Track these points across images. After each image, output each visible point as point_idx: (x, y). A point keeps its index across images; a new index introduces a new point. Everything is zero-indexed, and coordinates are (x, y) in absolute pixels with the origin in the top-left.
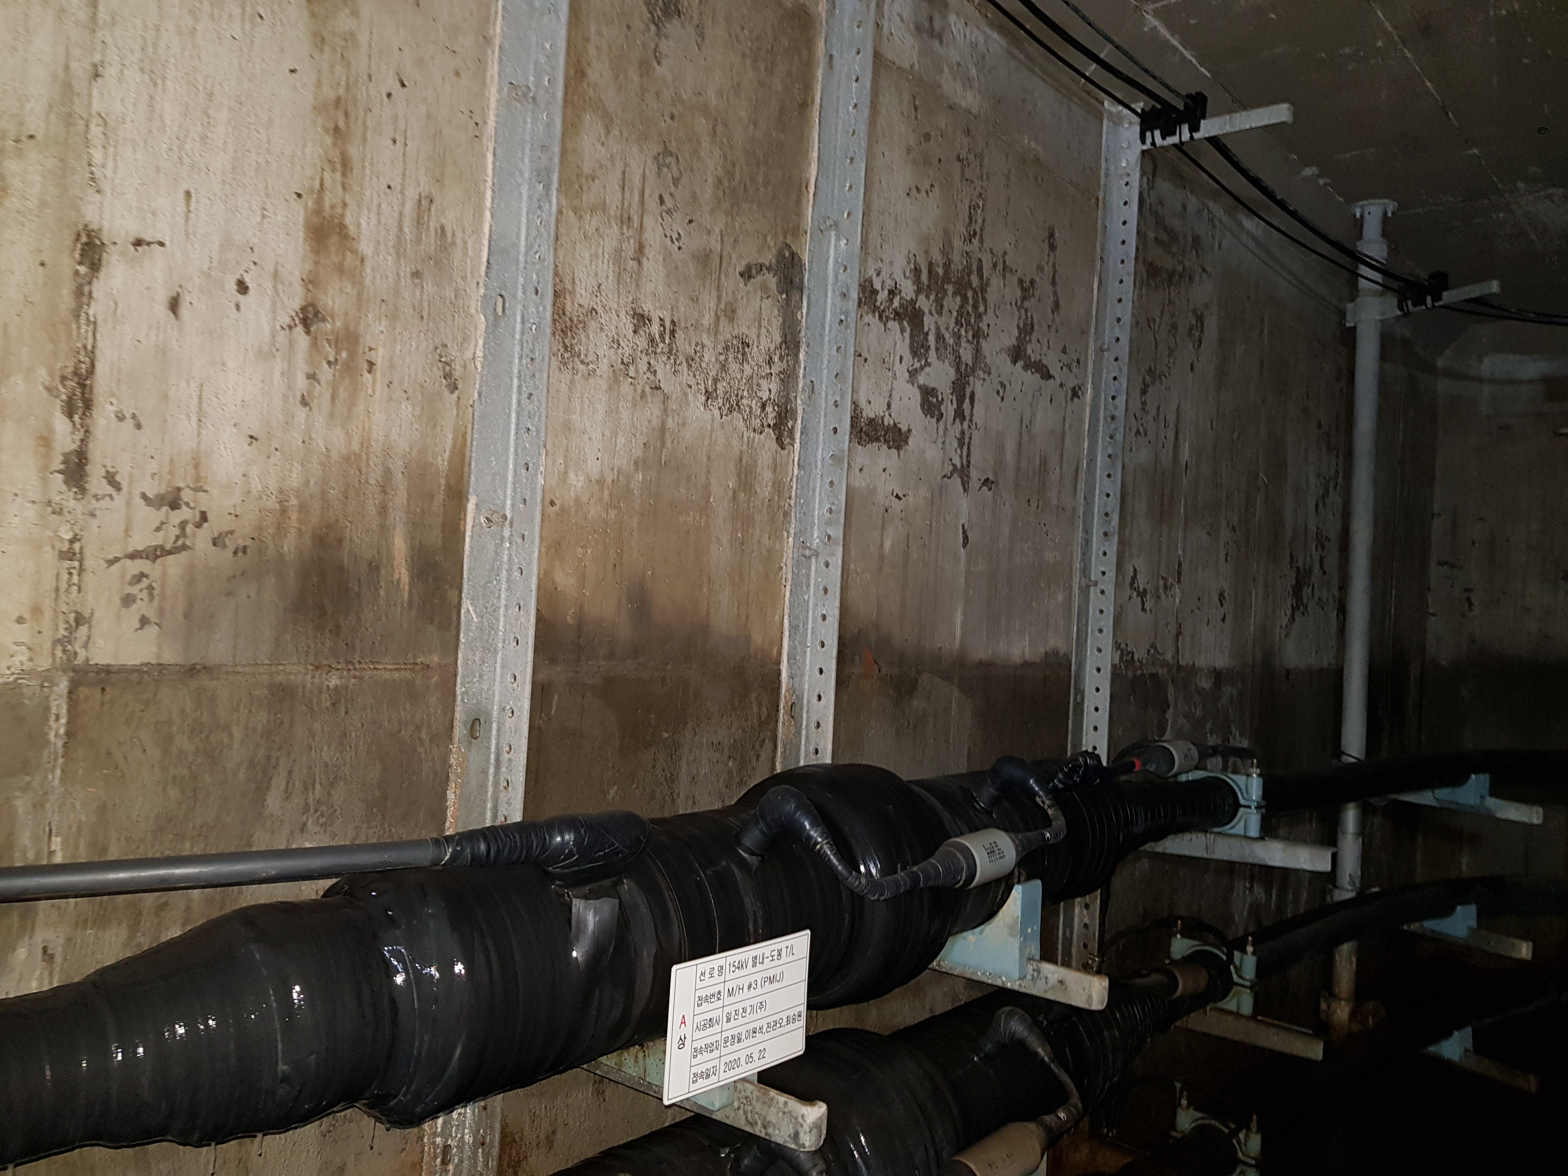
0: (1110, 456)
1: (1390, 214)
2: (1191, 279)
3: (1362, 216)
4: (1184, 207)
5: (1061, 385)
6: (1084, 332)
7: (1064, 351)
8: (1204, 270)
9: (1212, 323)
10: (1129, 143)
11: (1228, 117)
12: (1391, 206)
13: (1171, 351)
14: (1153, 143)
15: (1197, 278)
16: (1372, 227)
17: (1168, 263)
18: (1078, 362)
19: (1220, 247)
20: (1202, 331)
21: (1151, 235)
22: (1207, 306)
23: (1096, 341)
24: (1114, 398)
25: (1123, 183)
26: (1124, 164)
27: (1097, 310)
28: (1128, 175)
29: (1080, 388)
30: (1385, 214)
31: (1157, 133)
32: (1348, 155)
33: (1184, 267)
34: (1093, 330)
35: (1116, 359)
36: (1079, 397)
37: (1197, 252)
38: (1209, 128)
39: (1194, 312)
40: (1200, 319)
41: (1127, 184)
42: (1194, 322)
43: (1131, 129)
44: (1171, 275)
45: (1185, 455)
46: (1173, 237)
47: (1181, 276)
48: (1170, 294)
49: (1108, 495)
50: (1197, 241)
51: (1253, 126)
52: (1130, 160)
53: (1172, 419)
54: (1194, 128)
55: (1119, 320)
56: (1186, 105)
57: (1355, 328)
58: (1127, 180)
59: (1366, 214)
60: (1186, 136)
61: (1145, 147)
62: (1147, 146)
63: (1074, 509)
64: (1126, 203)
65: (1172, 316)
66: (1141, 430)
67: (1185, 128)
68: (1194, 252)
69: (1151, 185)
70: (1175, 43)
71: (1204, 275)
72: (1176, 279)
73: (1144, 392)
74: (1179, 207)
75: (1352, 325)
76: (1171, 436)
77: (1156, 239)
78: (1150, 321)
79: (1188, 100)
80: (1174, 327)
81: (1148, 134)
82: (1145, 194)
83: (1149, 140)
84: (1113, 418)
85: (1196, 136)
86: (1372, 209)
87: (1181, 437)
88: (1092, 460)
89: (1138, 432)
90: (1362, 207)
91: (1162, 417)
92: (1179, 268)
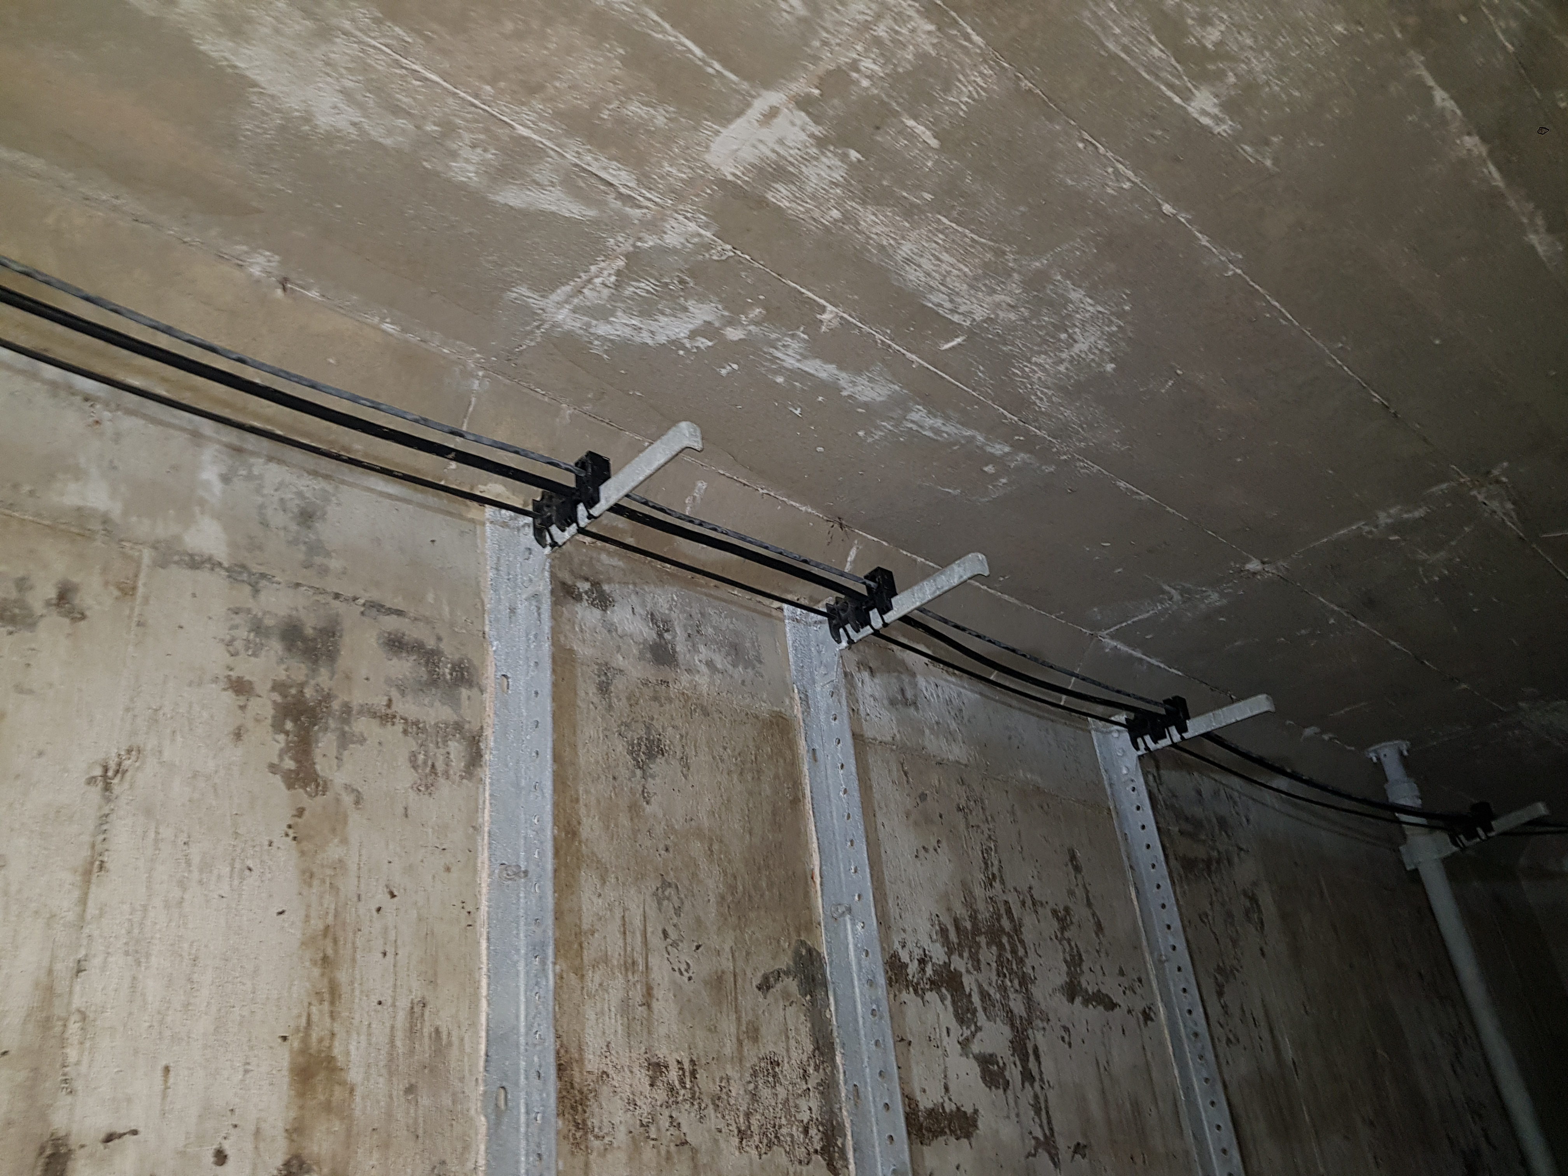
0: (1207, 1080)
1: (1405, 753)
2: (1230, 862)
3: (1378, 759)
4: (1199, 793)
5: (1129, 1012)
6: (1137, 947)
7: (1122, 973)
8: (1241, 849)
9: (1266, 900)
10: (1123, 751)
11: (1211, 714)
12: (1404, 746)
13: (1235, 943)
14: (1147, 748)
15: (1236, 860)
16: (1393, 769)
17: (1200, 852)
18: (1140, 980)
19: (1248, 821)
20: (1260, 911)
21: (1175, 829)
22: (1255, 884)
23: (1151, 953)
24: (1190, 1012)
25: (1129, 788)
26: (1125, 771)
27: (1143, 921)
28: (1132, 781)
29: (1150, 1008)
30: (1401, 753)
31: (1148, 738)
32: (1342, 712)
33: (1218, 851)
34: (1144, 943)
35: (1179, 969)
36: (1152, 1020)
37: (1226, 833)
38: (1196, 727)
39: (1245, 894)
40: (1253, 899)
41: (1134, 789)
42: (1248, 904)
43: (1120, 739)
44: (1208, 862)
45: (1289, 1053)
46: (1198, 824)
47: (1218, 862)
48: (1213, 883)
49: (1219, 1127)
50: (1223, 823)
51: (1239, 719)
52: (1128, 765)
53: (1259, 1014)
54: (1182, 729)
55: (1169, 927)
56: (1166, 710)
57: (1416, 870)
58: (1132, 785)
59: (1382, 757)
60: (1177, 738)
61: (1140, 753)
62: (1142, 751)
63: (1187, 1153)
64: (1138, 808)
65: (1223, 904)
66: (1231, 1037)
67: (1173, 730)
68: (1223, 833)
69: (1158, 780)
70: (1138, 654)
71: (1242, 853)
72: (1214, 866)
73: (1220, 994)
74: (1193, 793)
75: (1413, 867)
76: (1266, 1035)
77: (1181, 832)
78: (1203, 916)
79: (1167, 706)
80: (1229, 915)
81: (1139, 740)
82: (1156, 791)
83: (1142, 746)
84: (1196, 1035)
85: (1186, 735)
86: (1387, 751)
87: (1276, 1032)
88: (1188, 1089)
89: (1229, 1041)
90: (1375, 751)
91: (1248, 1015)
92: (1215, 854)
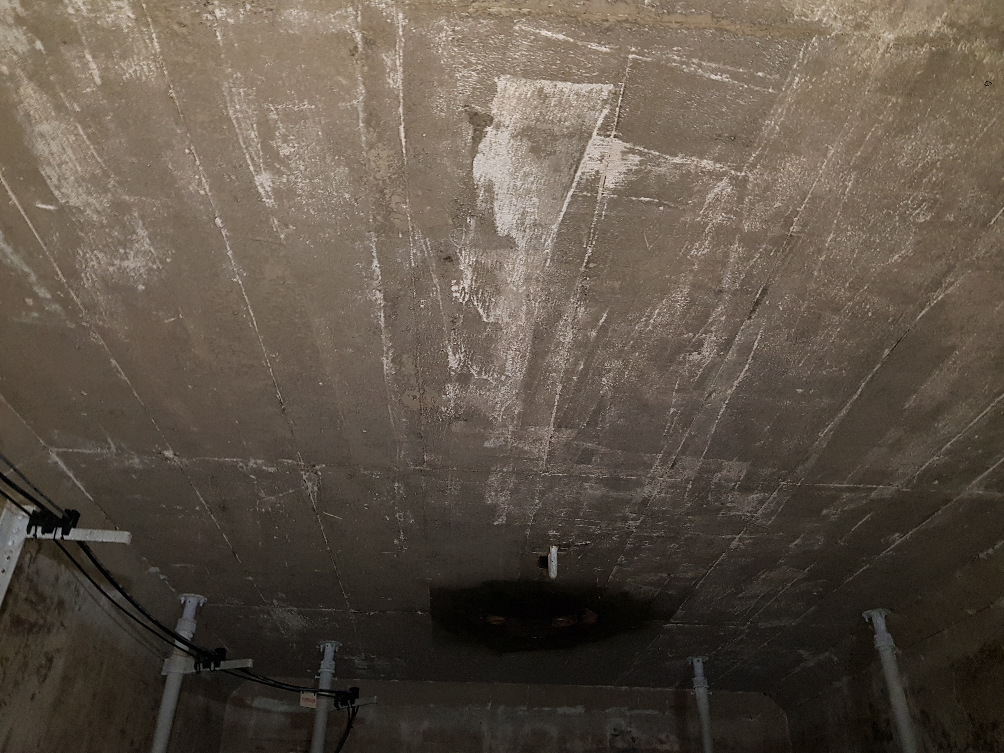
1: (201, 605)
3: (185, 602)
8: (62, 625)
9: (59, 663)
10: (18, 530)
11: (90, 531)
12: (203, 600)
14: (35, 535)
15: (55, 630)
16: (189, 612)
17: (32, 617)
19: (80, 609)
20: (49, 670)
22: (58, 651)
25: (6, 557)
26: (10, 544)
28: (11, 552)
30: (198, 604)
31: (39, 529)
32: (178, 565)
33: (45, 621)
38: (75, 534)
39: (46, 655)
40: (50, 660)
41: (9, 558)
42: (44, 662)
43: (22, 521)
44: (32, 626)
46: (42, 598)
47: (41, 627)
48: (28, 640)
50: (61, 604)
52: (16, 541)
54: (66, 532)
56: (63, 516)
57: (166, 676)
58: (9, 555)
60: (59, 536)
61: (28, 536)
62: (31, 536)
65: (25, 657)
67: (60, 531)
68: (57, 611)
69: (33, 560)
70: (70, 474)
71: (62, 628)
74: (52, 578)
77: (27, 599)
81: (33, 528)
83: (33, 532)
85: (65, 537)
86: (192, 599)
90: (185, 597)
92: (41, 622)
